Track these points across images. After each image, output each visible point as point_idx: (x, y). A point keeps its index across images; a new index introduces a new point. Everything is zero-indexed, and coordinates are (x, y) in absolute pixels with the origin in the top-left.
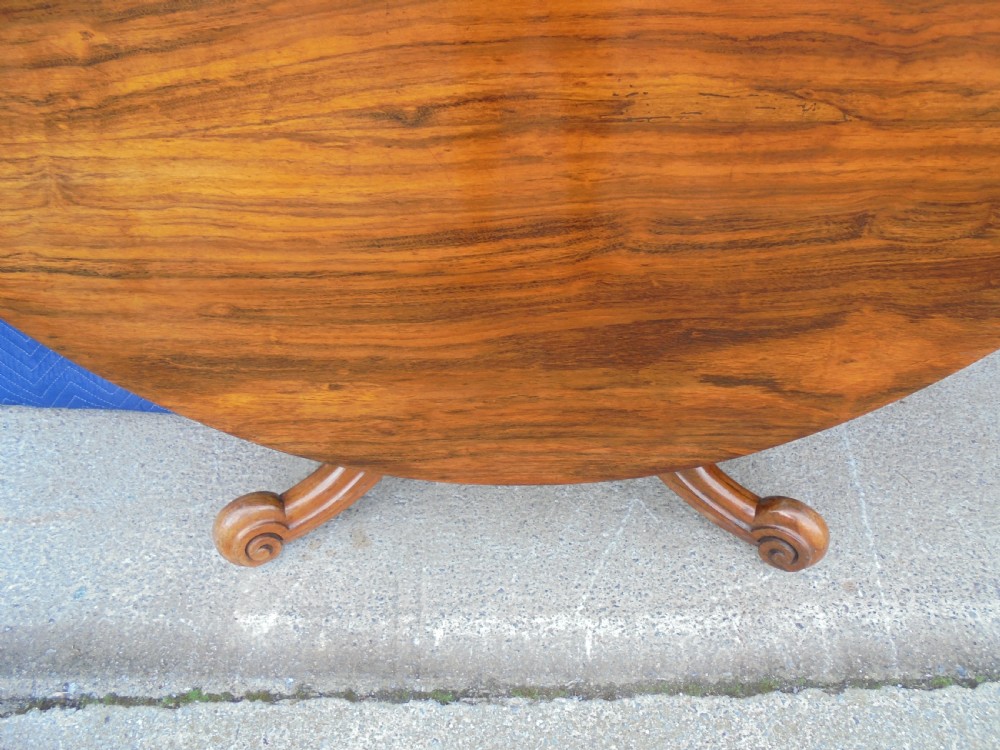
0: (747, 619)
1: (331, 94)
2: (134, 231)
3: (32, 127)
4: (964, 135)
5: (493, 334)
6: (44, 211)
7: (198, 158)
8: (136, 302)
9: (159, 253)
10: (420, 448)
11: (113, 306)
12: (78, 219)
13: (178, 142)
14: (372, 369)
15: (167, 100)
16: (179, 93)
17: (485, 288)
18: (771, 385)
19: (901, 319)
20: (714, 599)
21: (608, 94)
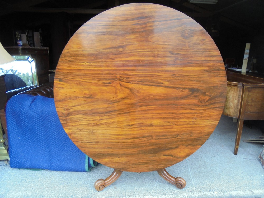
0: (175, 196)
1: (123, 123)
2: (98, 138)
3: (91, 126)
4: (186, 126)
5: (138, 150)
6: (89, 135)
7: (108, 129)
8: (96, 146)
9: (101, 140)
10: (129, 166)
11: (93, 147)
12: (93, 136)
13: (106, 128)
14: (123, 155)
15: (106, 124)
16: (107, 123)
17: (138, 144)
18: (172, 156)
19: (185, 146)
20: (170, 193)
21: (150, 123)
